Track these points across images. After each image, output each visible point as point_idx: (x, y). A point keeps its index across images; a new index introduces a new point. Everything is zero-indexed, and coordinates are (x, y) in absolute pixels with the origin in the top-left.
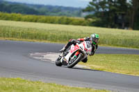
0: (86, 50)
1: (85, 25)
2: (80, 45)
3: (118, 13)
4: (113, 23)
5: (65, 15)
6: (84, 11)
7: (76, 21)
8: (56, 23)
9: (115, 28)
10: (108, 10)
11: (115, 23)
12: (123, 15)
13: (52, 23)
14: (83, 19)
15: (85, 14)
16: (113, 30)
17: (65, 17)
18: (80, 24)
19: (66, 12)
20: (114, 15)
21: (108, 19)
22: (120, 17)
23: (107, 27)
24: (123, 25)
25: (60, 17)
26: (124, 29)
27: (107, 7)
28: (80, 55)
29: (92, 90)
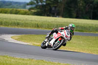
0: (66, 37)
1: (28, 14)
2: (61, 33)
3: (52, 6)
4: (48, 13)
5: (14, 7)
6: (28, 4)
7: (22, 12)
8: (8, 13)
9: (50, 16)
10: (45, 4)
11: (50, 13)
12: (55, 7)
13: (5, 13)
14: (27, 10)
15: (28, 7)
16: (49, 18)
17: (15, 9)
18: (25, 13)
19: (15, 6)
20: (49, 8)
21: (45, 10)
22: (53, 9)
23: (44, 16)
24: (56, 14)
25: (11, 9)
26: (56, 17)
27: (44, 2)
28: (62, 41)
29: (34, 60)
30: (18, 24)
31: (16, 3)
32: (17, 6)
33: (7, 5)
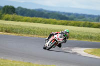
13: (78, 26)
17: (88, 22)
18: (99, 27)
19: (88, 19)
28: (54, 42)
30: (91, 38)
31: (89, 16)
32: (90, 19)
33: (81, 18)
